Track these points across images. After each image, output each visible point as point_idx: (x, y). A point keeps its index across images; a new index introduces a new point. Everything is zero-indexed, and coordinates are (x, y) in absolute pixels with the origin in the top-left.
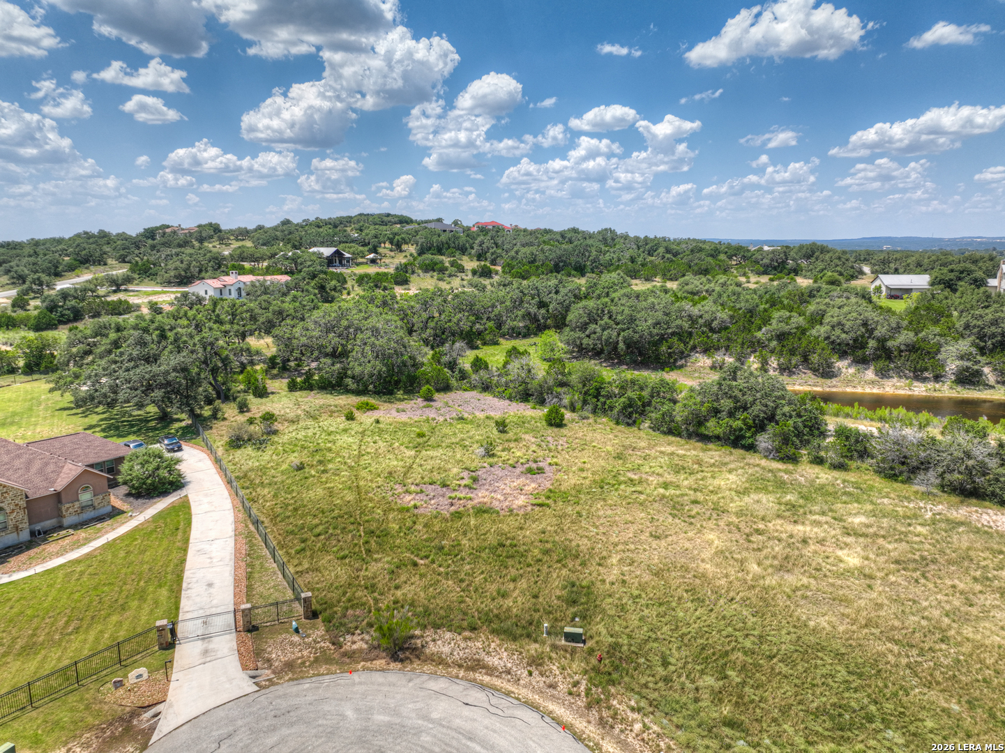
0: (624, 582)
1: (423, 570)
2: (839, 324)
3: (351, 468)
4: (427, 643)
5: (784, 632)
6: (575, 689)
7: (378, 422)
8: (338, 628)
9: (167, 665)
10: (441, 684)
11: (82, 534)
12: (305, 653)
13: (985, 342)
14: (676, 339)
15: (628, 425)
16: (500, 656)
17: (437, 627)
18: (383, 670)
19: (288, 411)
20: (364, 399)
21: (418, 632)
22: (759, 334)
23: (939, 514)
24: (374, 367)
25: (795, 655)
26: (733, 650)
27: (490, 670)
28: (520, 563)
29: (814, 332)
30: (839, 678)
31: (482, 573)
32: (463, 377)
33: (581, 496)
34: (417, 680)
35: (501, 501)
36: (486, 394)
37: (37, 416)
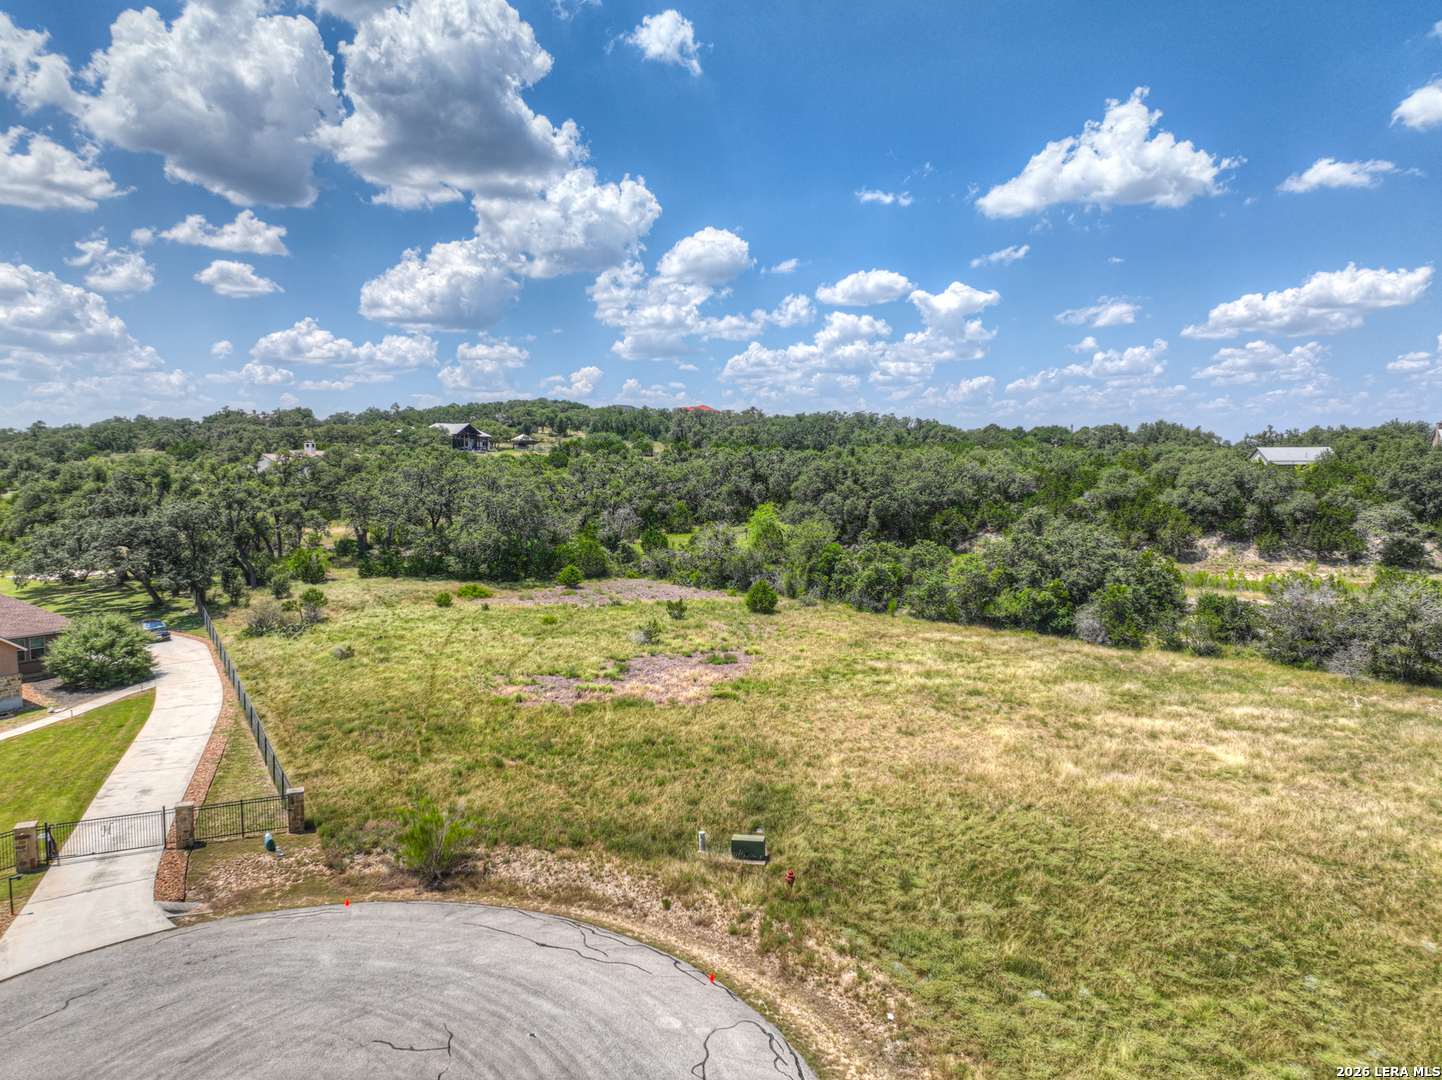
0: (847, 786)
1: (510, 772)
2: (1200, 483)
3: (429, 656)
4: (494, 866)
5: (1118, 846)
6: (743, 926)
7: (486, 608)
8: (342, 843)
10: (505, 918)
12: (278, 880)
13: (1424, 504)
14: (955, 510)
15: (877, 611)
16: (618, 880)
17: (515, 843)
18: (407, 902)
19: (350, 596)
20: (471, 584)
21: (481, 850)
22: (1079, 501)
23: (1374, 706)
24: (488, 534)
25: (1138, 876)
26: (1028, 868)
27: (598, 903)
28: (676, 763)
29: (1163, 498)
30: (1216, 904)
31: (610, 774)
32: (629, 558)
33: (792, 687)
34: (462, 914)
35: (660, 693)
36: (662, 581)
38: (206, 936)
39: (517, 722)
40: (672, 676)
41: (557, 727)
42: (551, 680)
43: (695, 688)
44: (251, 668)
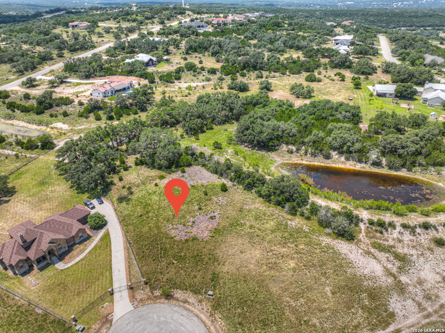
0: (228, 272)
1: (175, 266)
2: (336, 138)
3: (156, 215)
4: (174, 294)
5: (263, 293)
6: (208, 311)
8: (152, 289)
9: (112, 301)
10: (176, 309)
11: (81, 247)
12: (145, 296)
13: (386, 149)
14: (276, 139)
15: (248, 191)
16: (192, 299)
17: (177, 289)
18: (163, 303)
19: (135, 180)
21: (173, 290)
22: (306, 140)
23: (327, 243)
25: (263, 302)
26: (248, 300)
27: (189, 303)
28: (202, 264)
29: (326, 140)
31: (191, 268)
32: (196, 160)
33: (225, 232)
34: (171, 307)
35: (200, 234)
36: (203, 168)
37: (53, 179)
38: (139, 311)
39: (175, 246)
40: (203, 225)
41: (182, 249)
42: (180, 227)
43: (207, 232)
44: (124, 221)
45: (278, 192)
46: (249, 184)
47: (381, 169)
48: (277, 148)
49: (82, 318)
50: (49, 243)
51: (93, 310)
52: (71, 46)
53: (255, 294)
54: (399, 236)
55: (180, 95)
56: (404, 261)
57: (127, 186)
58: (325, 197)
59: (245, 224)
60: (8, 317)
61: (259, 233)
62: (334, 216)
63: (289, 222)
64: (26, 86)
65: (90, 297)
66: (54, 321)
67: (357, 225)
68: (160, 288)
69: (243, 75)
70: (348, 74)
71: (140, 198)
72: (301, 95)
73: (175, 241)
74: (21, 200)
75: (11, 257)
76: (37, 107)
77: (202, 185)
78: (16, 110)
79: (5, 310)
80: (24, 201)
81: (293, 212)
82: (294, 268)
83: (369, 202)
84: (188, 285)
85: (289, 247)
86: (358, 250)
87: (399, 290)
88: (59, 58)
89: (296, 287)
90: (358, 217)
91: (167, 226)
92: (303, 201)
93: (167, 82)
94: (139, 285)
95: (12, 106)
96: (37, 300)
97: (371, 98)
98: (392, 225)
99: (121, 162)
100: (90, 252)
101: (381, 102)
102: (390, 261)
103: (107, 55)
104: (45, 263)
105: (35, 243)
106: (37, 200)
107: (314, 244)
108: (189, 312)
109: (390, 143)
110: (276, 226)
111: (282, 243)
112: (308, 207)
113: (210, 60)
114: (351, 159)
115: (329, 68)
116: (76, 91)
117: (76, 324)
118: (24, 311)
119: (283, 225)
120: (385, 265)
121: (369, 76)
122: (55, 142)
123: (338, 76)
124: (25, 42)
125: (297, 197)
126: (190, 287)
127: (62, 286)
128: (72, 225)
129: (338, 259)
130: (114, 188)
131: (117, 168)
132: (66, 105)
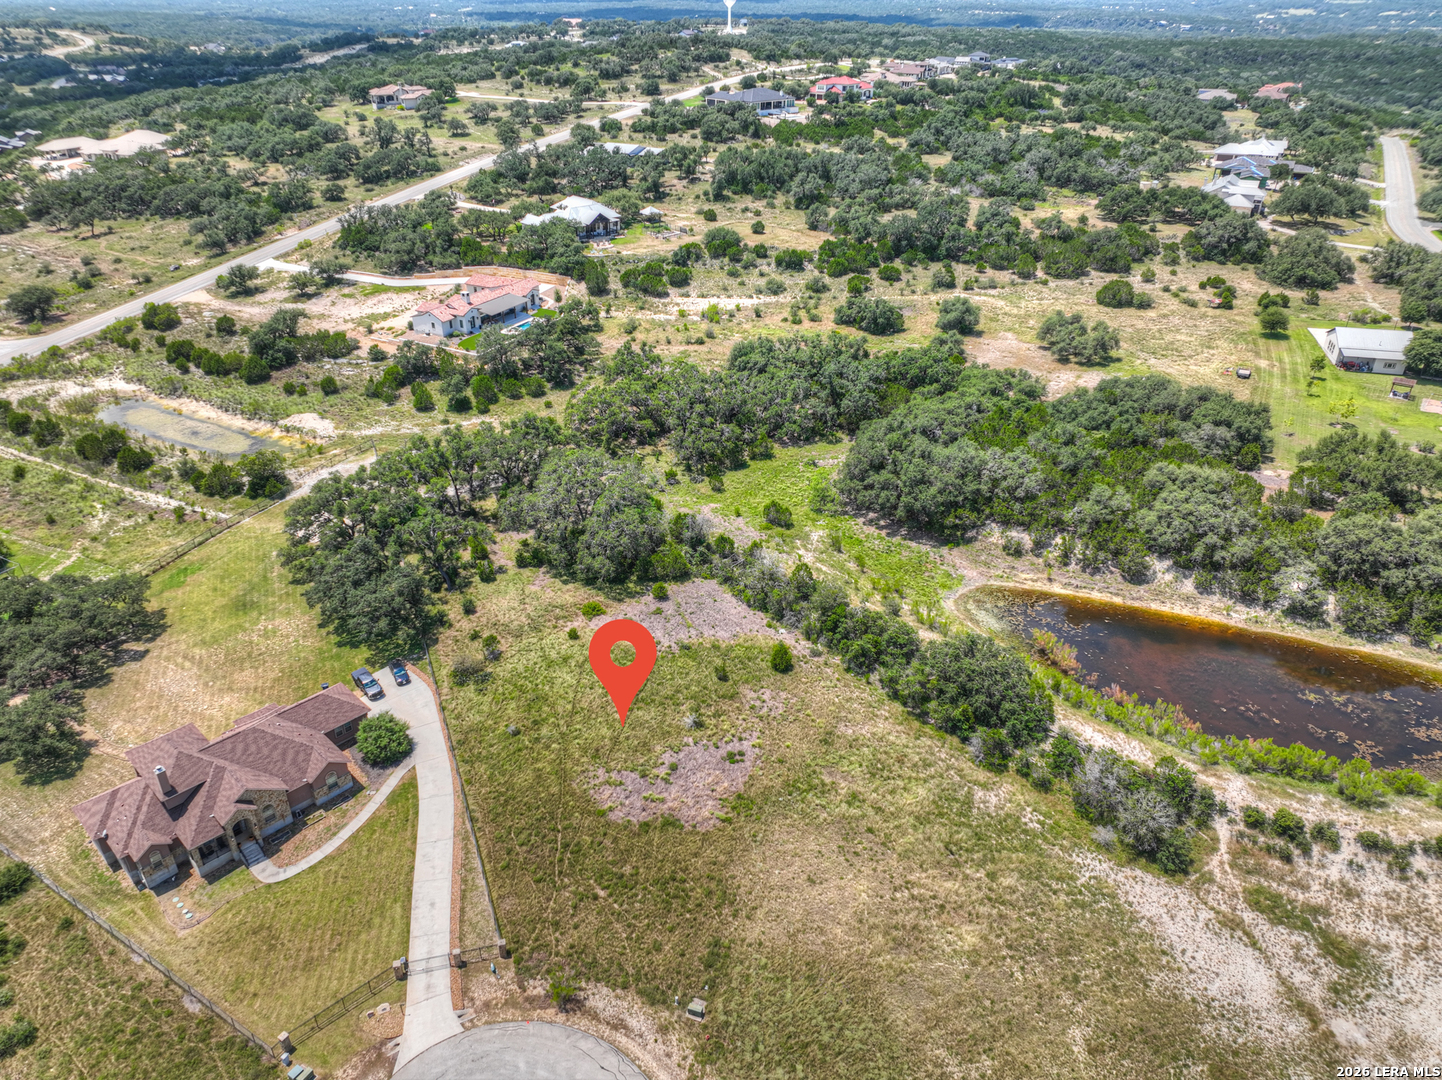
0: (760, 944)
1: (600, 906)
2: (1169, 515)
3: (563, 735)
4: (588, 996)
6: (683, 1063)
8: (524, 973)
9: (401, 999)
10: (587, 1045)
11: (332, 817)
12: (499, 995)
13: (1339, 565)
14: (968, 507)
15: (858, 675)
16: (639, 1019)
17: (598, 980)
18: (551, 1023)
19: (512, 614)
21: (583, 984)
22: (1068, 515)
23: (1095, 878)
26: (813, 1042)
27: (628, 1032)
28: (682, 907)
29: (1137, 519)
31: (648, 916)
32: (705, 561)
33: (766, 808)
34: (572, 1038)
35: (689, 808)
36: (725, 587)
37: (273, 595)
38: (477, 1041)
39: (607, 842)
40: (701, 780)
41: (628, 851)
42: (631, 779)
43: (710, 803)
44: (463, 745)
45: (952, 689)
46: (864, 653)
47: (1317, 632)
48: (970, 534)
49: (310, 1043)
50: (238, 802)
51: (342, 1023)
52: (368, 167)
53: (838, 1025)
54: (1348, 876)
55: (680, 337)
56: (1353, 966)
57: (486, 634)
58: (1109, 718)
59: (834, 785)
60: (108, 1015)
61: (876, 821)
62: (1128, 787)
63: (979, 794)
64: (228, 293)
65: (339, 979)
66: (230, 1042)
67: (1204, 823)
68: (548, 972)
69: (891, 277)
70: (1247, 283)
71: (519, 675)
72: (1076, 355)
73: (608, 824)
74: (177, 653)
75: (130, 835)
76: (251, 360)
77: (715, 647)
78: (192, 367)
79: (102, 992)
80: (185, 657)
81: (996, 759)
82: (975, 950)
83: (1257, 746)
84: (631, 971)
85: (966, 877)
86: (1196, 909)
87: (1321, 1065)
88: (328, 203)
89: (973, 1016)
90: (1211, 797)
91: (591, 774)
92: (1031, 725)
93: (646, 291)
94: (485, 955)
95: (181, 355)
96: (192, 970)
97: (1318, 374)
98: (1326, 836)
99: (475, 551)
100: (354, 837)
101: (1349, 389)
102: (1304, 961)
103: (472, 198)
104: (224, 858)
105: (199, 799)
106: (222, 656)
107: (1052, 877)
108: (626, 1059)
109: (1357, 545)
110: (934, 802)
111: (946, 862)
112: (1047, 746)
113: (788, 220)
114: (1215, 586)
115: (1183, 260)
116: (369, 311)
117: (292, 1058)
118: (151, 1001)
119: (956, 800)
120: (1285, 972)
121: (1322, 294)
122: (291, 474)
123: (1210, 290)
124: (239, 151)
125: (1013, 712)
126: (638, 980)
127: (264, 936)
128: (307, 750)
129: (1126, 935)
130: (445, 635)
131: (463, 573)
132: (336, 357)
